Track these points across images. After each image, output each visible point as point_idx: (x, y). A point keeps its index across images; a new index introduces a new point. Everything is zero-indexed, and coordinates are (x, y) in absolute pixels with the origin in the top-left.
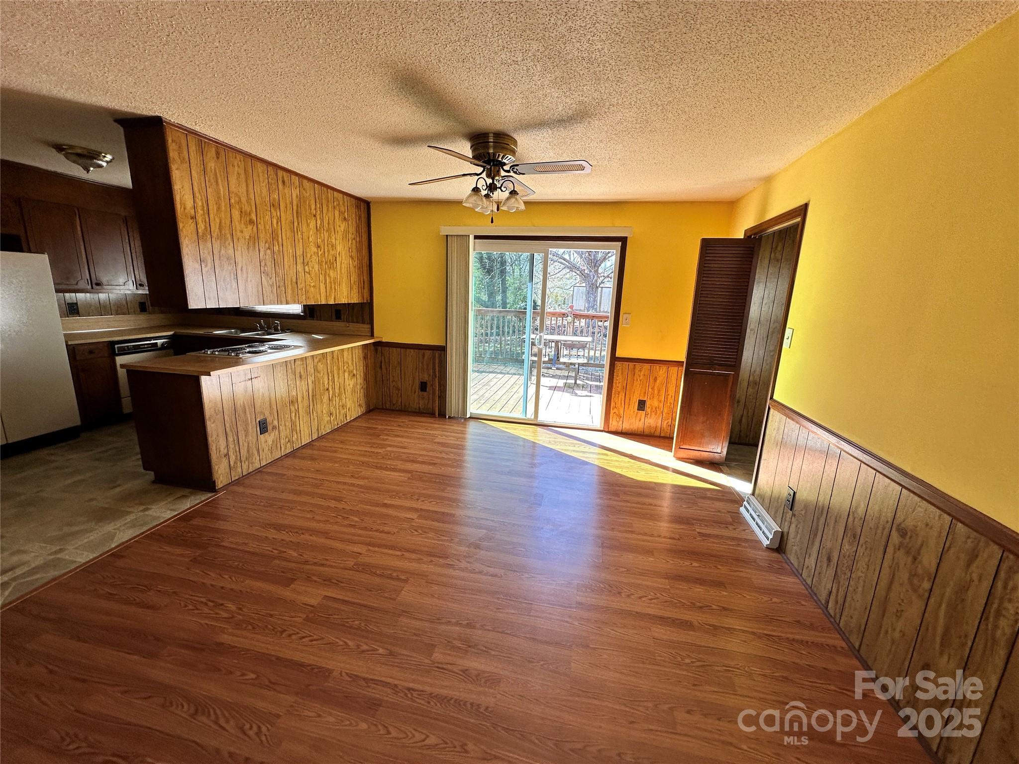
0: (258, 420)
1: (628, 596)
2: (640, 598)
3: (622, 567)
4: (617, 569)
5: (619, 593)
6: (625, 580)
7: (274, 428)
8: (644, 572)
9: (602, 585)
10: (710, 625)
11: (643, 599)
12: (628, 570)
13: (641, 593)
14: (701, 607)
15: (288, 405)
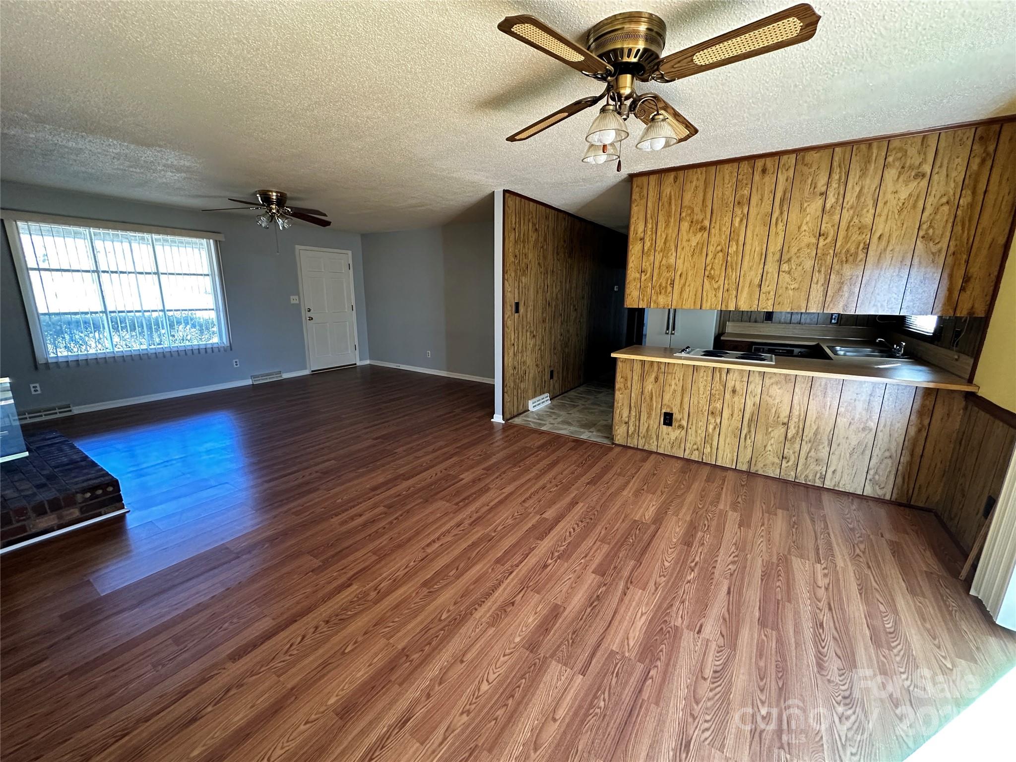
0: (664, 411)
1: (317, 628)
2: (303, 637)
3: (352, 650)
4: (355, 643)
5: (327, 622)
6: (336, 639)
7: (681, 427)
8: (325, 671)
9: (349, 613)
10: (212, 677)
11: (299, 639)
12: (343, 653)
13: (307, 641)
14: (228, 691)
15: (706, 414)
